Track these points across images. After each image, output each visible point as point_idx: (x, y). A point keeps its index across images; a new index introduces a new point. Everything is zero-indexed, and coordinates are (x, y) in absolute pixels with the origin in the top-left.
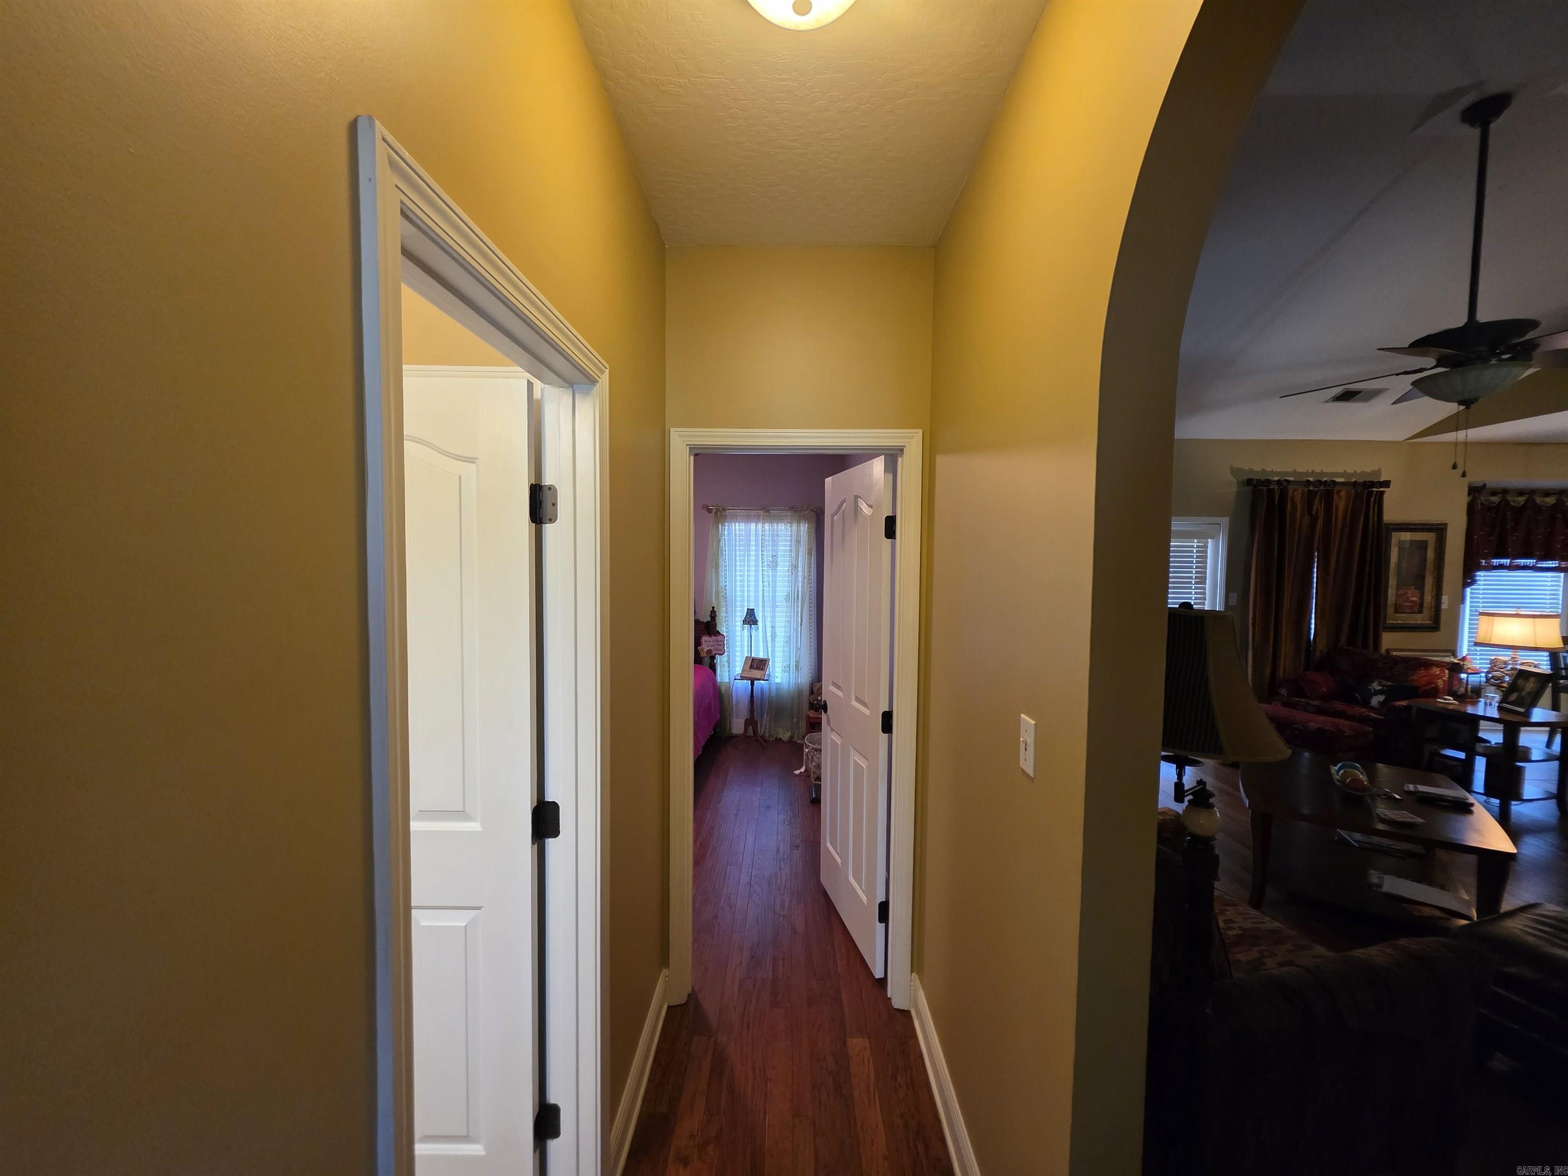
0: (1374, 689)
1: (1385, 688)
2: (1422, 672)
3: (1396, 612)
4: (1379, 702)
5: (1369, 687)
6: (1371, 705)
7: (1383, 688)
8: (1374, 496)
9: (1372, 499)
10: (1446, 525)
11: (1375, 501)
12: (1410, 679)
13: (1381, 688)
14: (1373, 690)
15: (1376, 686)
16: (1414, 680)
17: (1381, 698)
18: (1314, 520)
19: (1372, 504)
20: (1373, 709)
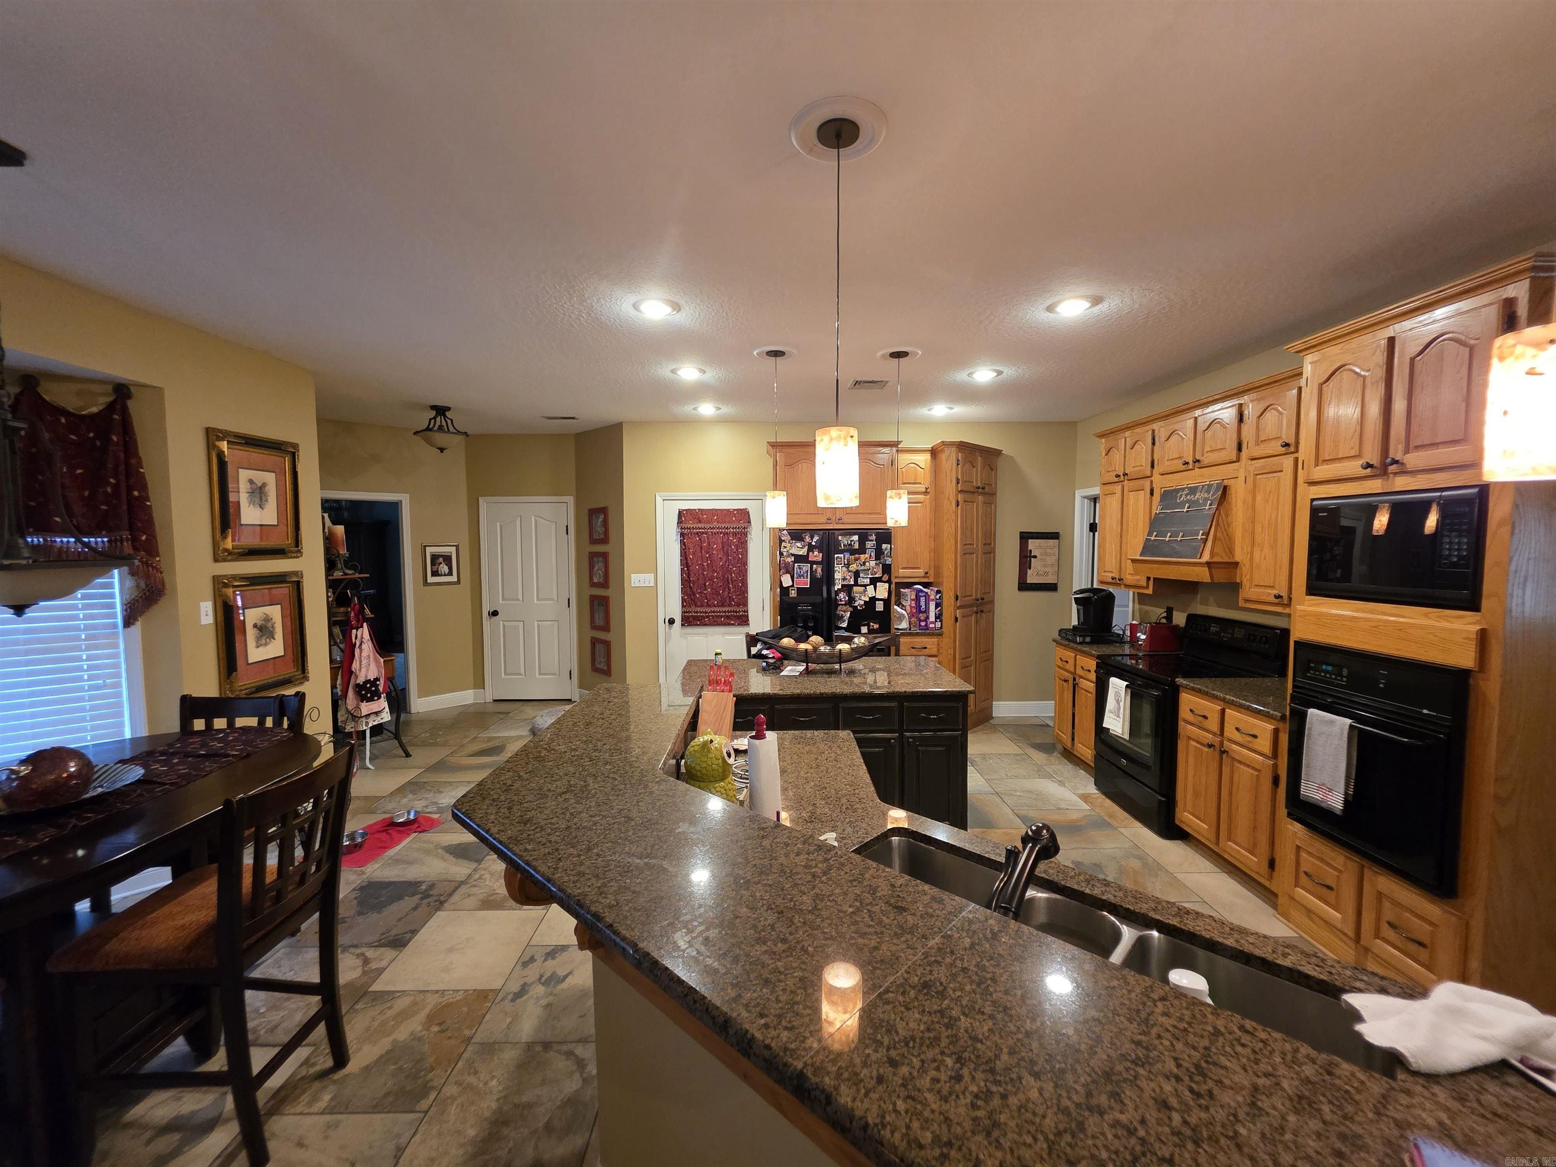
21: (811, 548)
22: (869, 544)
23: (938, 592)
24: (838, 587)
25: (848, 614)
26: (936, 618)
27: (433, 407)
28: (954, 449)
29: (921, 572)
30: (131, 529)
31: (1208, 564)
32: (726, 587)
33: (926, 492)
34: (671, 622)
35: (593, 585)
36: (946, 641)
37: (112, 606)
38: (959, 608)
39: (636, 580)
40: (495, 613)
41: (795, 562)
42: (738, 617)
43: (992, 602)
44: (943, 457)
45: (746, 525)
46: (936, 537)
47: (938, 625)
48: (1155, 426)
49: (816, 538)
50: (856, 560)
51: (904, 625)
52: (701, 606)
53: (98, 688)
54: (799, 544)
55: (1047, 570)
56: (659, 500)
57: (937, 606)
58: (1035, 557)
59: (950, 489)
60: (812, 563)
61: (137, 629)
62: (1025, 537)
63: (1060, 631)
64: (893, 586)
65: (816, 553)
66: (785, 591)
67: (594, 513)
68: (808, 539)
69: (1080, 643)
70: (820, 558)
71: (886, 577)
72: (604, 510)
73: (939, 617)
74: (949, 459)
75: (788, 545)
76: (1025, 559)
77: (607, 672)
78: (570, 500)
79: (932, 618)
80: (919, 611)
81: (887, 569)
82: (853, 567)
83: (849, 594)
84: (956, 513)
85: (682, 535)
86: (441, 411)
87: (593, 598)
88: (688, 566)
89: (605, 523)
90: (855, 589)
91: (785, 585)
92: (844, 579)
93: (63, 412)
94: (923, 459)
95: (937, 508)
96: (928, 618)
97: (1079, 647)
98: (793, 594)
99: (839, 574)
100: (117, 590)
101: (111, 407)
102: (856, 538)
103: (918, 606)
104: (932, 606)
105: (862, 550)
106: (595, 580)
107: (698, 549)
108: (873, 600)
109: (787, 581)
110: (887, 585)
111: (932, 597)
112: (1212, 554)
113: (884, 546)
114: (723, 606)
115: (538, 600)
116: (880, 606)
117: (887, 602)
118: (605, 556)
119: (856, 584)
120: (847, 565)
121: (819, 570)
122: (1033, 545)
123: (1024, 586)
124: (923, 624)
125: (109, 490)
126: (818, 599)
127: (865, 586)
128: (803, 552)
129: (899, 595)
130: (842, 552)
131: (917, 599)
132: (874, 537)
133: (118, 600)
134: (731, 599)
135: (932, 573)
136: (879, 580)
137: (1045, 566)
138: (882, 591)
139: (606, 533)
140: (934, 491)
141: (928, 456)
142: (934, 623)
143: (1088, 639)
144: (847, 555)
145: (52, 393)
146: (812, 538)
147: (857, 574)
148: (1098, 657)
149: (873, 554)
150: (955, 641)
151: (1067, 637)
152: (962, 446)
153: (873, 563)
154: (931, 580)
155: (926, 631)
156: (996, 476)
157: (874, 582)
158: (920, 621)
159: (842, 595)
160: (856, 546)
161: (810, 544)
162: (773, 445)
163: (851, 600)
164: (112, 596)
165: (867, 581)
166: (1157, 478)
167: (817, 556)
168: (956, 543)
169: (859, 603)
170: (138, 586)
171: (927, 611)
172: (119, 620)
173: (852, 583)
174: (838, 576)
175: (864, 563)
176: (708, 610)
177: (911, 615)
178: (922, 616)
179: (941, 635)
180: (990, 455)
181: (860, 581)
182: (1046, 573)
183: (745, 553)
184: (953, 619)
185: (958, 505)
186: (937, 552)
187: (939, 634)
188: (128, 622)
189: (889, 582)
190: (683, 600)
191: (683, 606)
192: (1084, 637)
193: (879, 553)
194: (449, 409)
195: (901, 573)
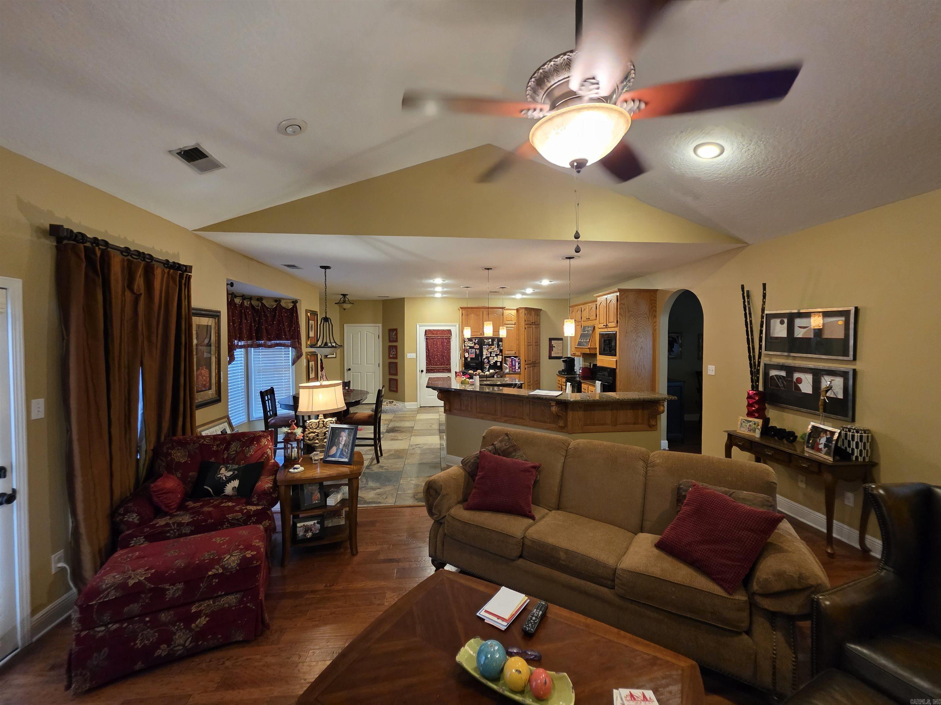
0: (225, 476)
1: (236, 472)
2: (254, 447)
3: (197, 392)
4: (234, 488)
5: (219, 476)
6: (226, 493)
7: (234, 473)
8: (184, 279)
9: (183, 282)
10: (220, 312)
11: (185, 284)
12: (248, 455)
13: (231, 473)
14: (224, 478)
15: (224, 473)
16: (251, 455)
17: (235, 483)
18: (137, 298)
19: (183, 286)
20: (229, 498)
21: (475, 344)
22: (495, 342)
23: (519, 359)
24: (484, 357)
25: (488, 367)
26: (518, 368)
27: (342, 295)
28: (524, 310)
29: (513, 352)
30: (298, 339)
31: (589, 348)
32: (443, 358)
33: (515, 324)
34: (422, 371)
35: (390, 358)
36: (522, 376)
37: (289, 360)
38: (526, 364)
39: (409, 356)
40: (349, 369)
41: (469, 349)
42: (447, 369)
43: (539, 363)
44: (520, 311)
45: (450, 335)
46: (518, 340)
47: (519, 370)
48: (581, 306)
49: (477, 340)
50: (491, 348)
51: (507, 371)
52: (433, 365)
53: (286, 382)
54: (471, 343)
55: (558, 351)
56: (418, 326)
57: (519, 364)
58: (554, 347)
59: (523, 323)
60: (476, 349)
61: (294, 366)
62: (551, 340)
63: (559, 372)
64: (503, 357)
65: (477, 345)
66: (466, 359)
67: (391, 331)
68: (474, 341)
69: (563, 375)
70: (478, 347)
71: (501, 354)
72: (396, 330)
73: (519, 368)
74: (522, 312)
75: (467, 343)
76: (551, 347)
77: (396, 391)
78: (380, 325)
79: (517, 368)
80: (512, 366)
81: (501, 351)
82: (490, 350)
83: (488, 360)
84: (525, 331)
85: (426, 339)
86: (344, 295)
87: (390, 363)
88: (429, 351)
89: (396, 334)
90: (490, 358)
91: (466, 357)
92: (486, 355)
93: (285, 308)
94: (514, 312)
95: (518, 329)
96: (515, 368)
97: (564, 376)
98: (469, 360)
99: (485, 352)
100: (290, 356)
101: (294, 306)
102: (490, 340)
103: (512, 364)
104: (517, 364)
105: (493, 344)
106: (391, 356)
107: (432, 344)
108: (496, 362)
109: (467, 355)
110: (501, 356)
111: (517, 361)
112: (590, 346)
113: (500, 343)
114: (441, 365)
115: (367, 364)
116: (499, 364)
117: (501, 362)
118: (396, 347)
119: (491, 356)
120: (487, 350)
121: (478, 351)
122: (553, 342)
123: (551, 357)
124: (514, 370)
125: (293, 328)
126: (478, 362)
127: (494, 357)
128: (473, 345)
129: (505, 361)
130: (486, 345)
131: (512, 362)
132: (496, 340)
133: (290, 358)
134: (445, 363)
135: (517, 352)
136: (498, 355)
137: (558, 350)
138: (499, 359)
139: (397, 338)
140: (518, 323)
141: (515, 311)
142: (518, 370)
143: (566, 373)
144: (487, 346)
145: (283, 304)
146: (475, 340)
147: (491, 353)
148: (566, 378)
149: (496, 346)
150: (525, 376)
151: (561, 373)
152: (526, 309)
153: (496, 349)
154: (517, 355)
155: (515, 373)
156: (540, 318)
157: (497, 355)
158: (513, 369)
159: (486, 360)
160: (491, 343)
161: (475, 342)
162: (462, 308)
163: (489, 362)
164: (289, 357)
165: (494, 355)
166: (582, 322)
167: (477, 346)
168: (525, 342)
169: (492, 363)
170: (296, 354)
171: (515, 366)
172: (291, 364)
173: (489, 356)
174: (484, 353)
175: (493, 349)
176: (436, 367)
177: (510, 367)
178: (514, 367)
179: (520, 374)
180: (537, 311)
181: (492, 355)
182: (558, 353)
183: (450, 346)
184: (524, 368)
185: (525, 329)
186: (519, 345)
187: (519, 374)
188: (293, 364)
189: (502, 355)
190: (427, 363)
191: (427, 365)
192: (565, 372)
193: (498, 346)
194: (347, 295)
195: (506, 353)
